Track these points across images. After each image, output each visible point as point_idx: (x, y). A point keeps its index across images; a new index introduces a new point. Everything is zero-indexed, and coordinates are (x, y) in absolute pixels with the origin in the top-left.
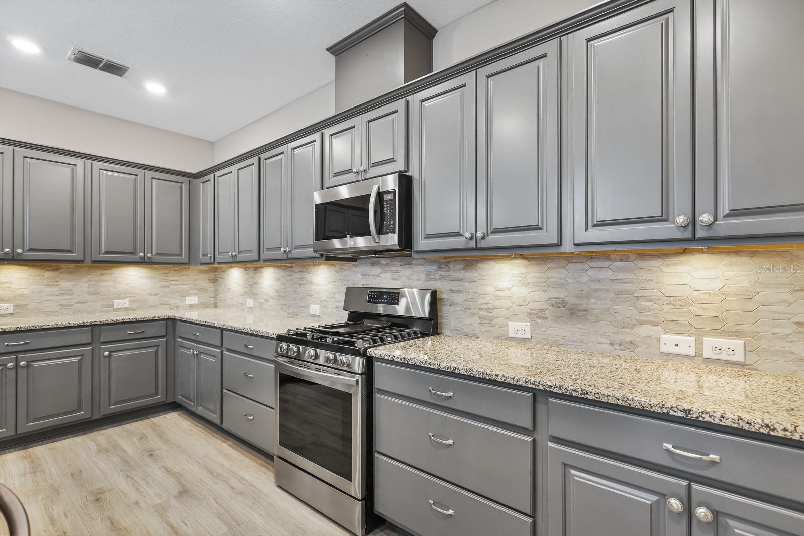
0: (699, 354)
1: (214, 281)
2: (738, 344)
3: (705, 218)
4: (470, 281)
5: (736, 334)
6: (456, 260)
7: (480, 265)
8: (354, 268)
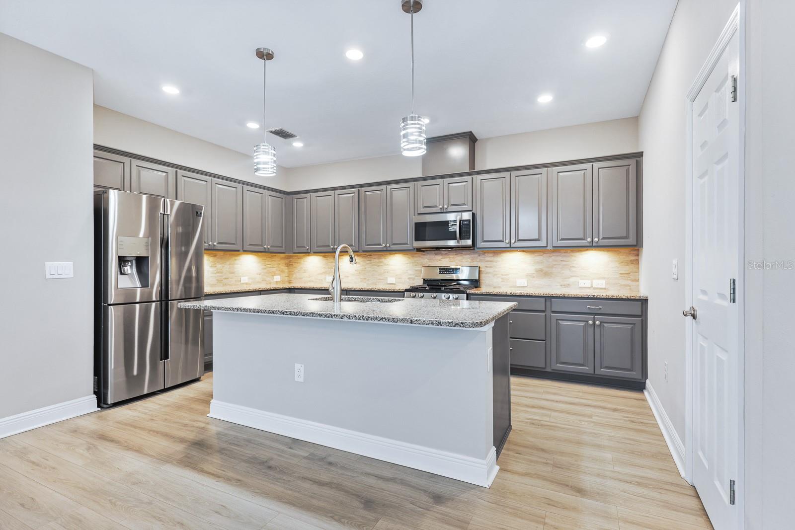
0: (592, 287)
1: (289, 265)
2: (603, 282)
3: (596, 240)
4: (496, 262)
5: (603, 278)
6: (488, 252)
7: (501, 254)
8: (422, 256)
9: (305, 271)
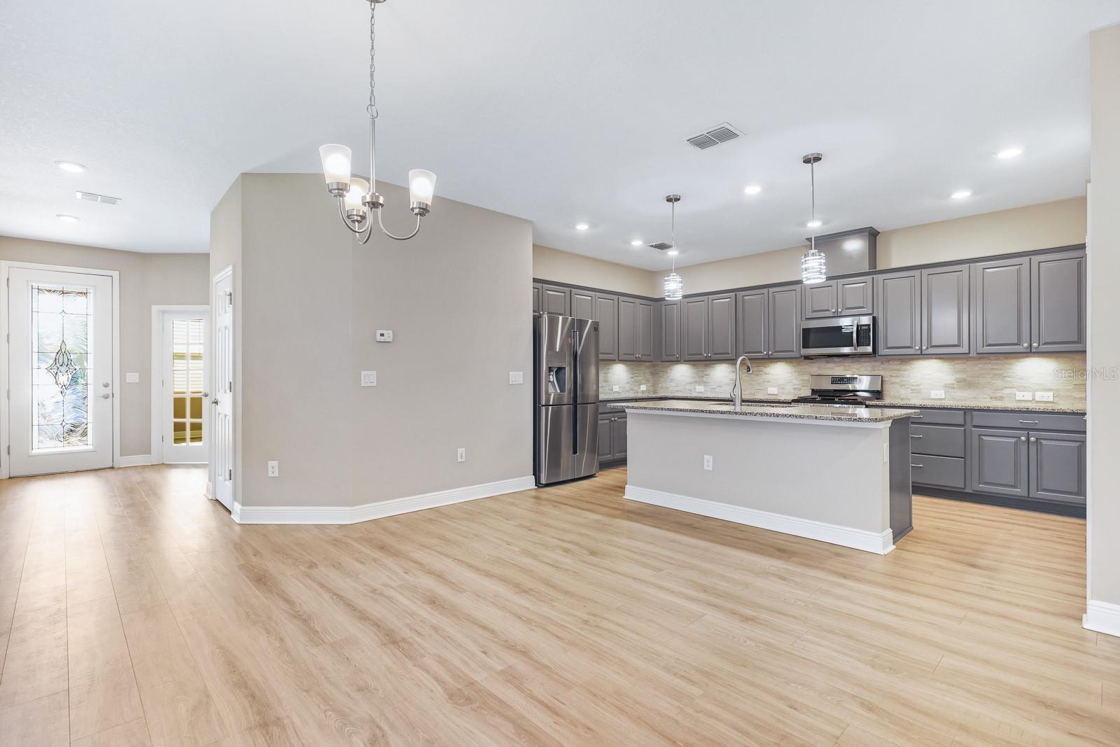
0: (1034, 400)
1: (654, 374)
2: (1051, 394)
3: (1035, 345)
4: (904, 371)
5: (1050, 390)
6: (894, 360)
7: (912, 362)
8: (811, 364)
9: (672, 380)
